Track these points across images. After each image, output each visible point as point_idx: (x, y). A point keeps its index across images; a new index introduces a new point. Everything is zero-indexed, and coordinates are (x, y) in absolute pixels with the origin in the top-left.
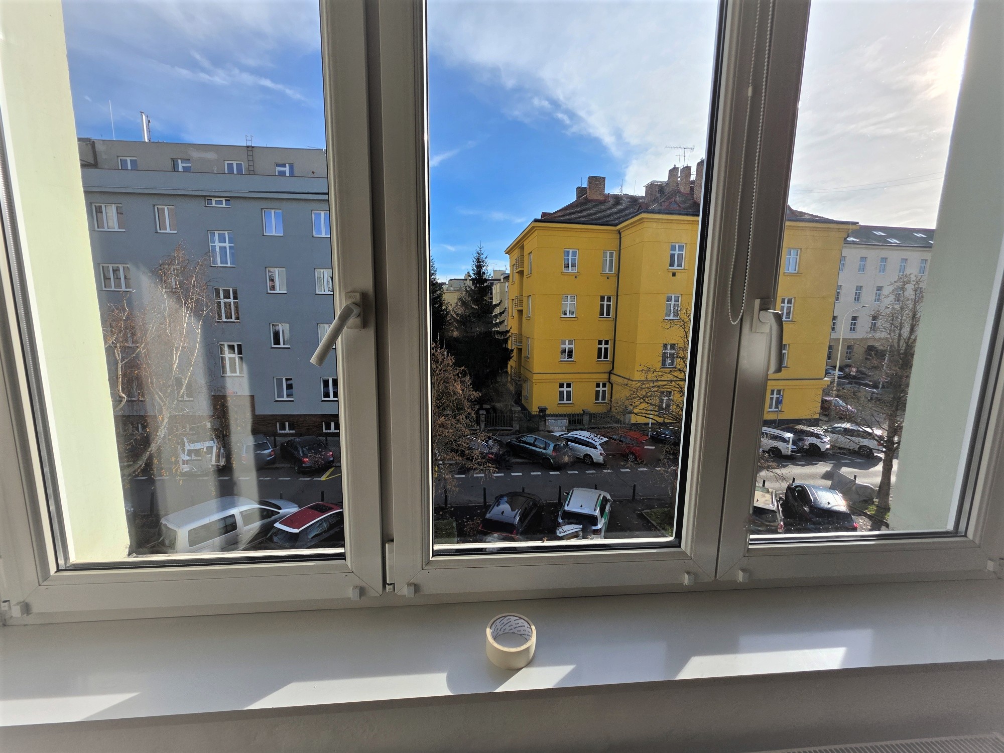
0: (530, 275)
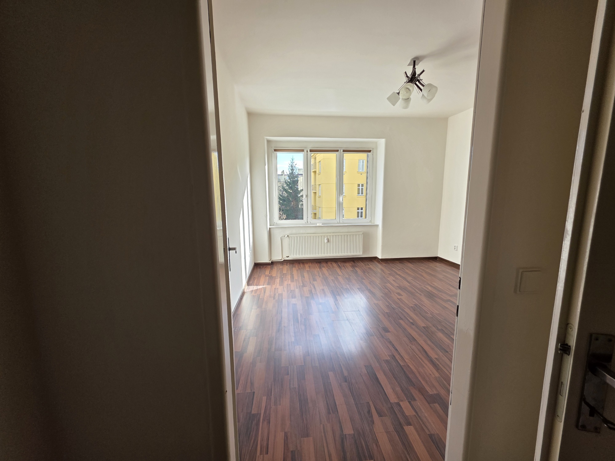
0: (320, 173)
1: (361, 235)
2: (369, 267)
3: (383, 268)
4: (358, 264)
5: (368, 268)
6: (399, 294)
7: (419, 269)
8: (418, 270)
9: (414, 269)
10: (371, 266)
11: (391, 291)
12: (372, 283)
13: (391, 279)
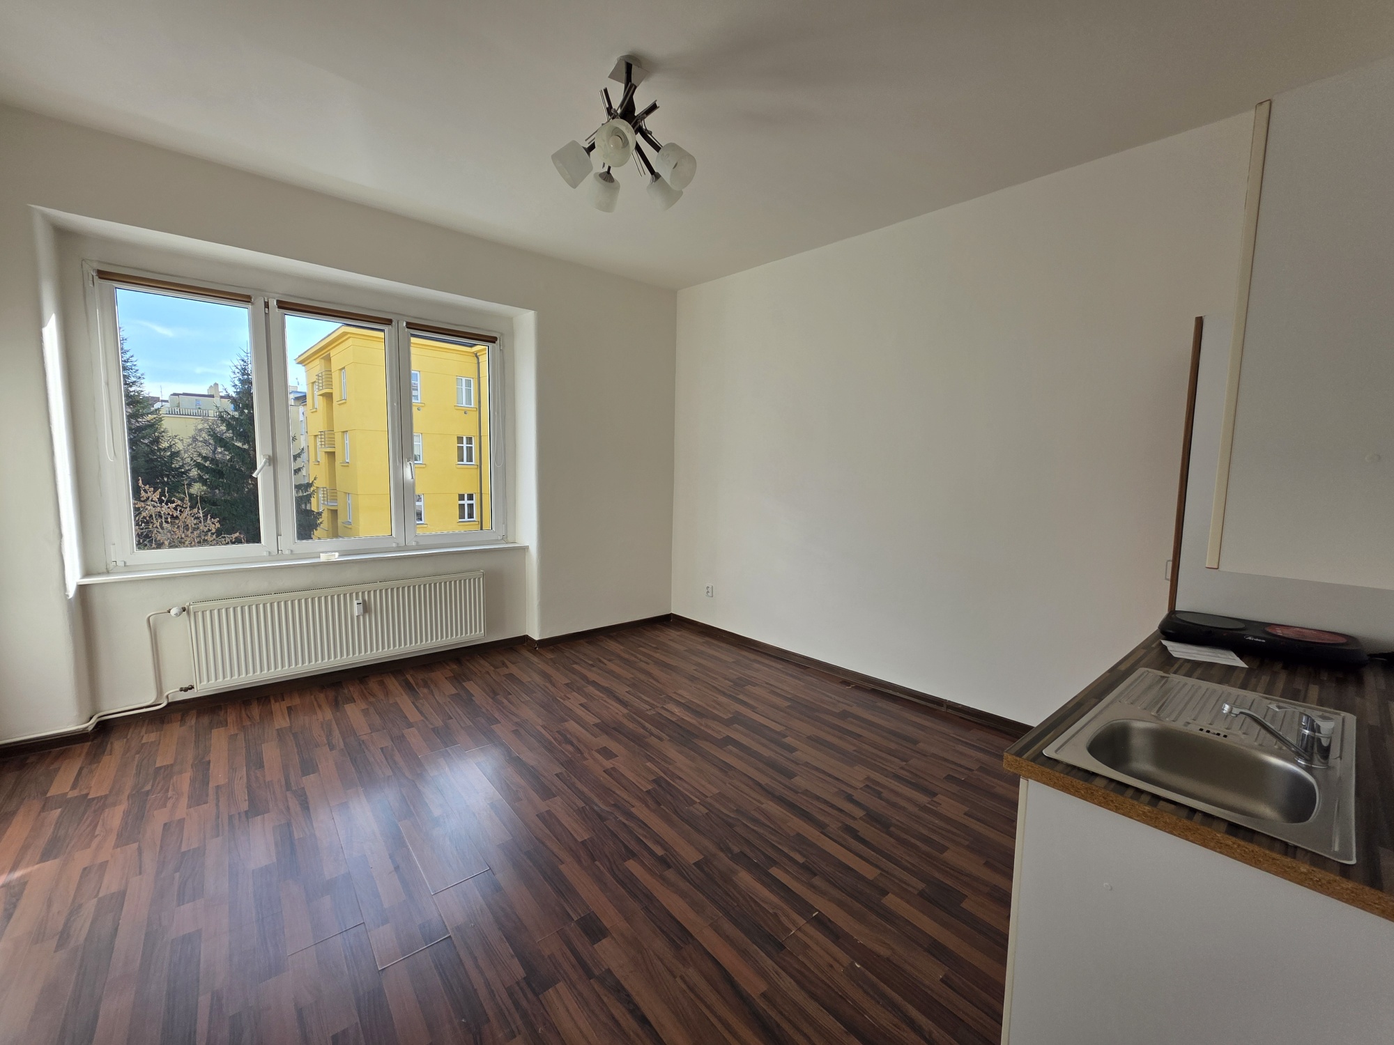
0: (344, 401)
1: (479, 579)
2: (506, 671)
3: (550, 670)
4: (472, 667)
5: (506, 676)
6: (607, 753)
7: (638, 655)
8: (636, 657)
9: (626, 656)
10: (514, 669)
11: (581, 747)
12: (522, 731)
13: (574, 702)
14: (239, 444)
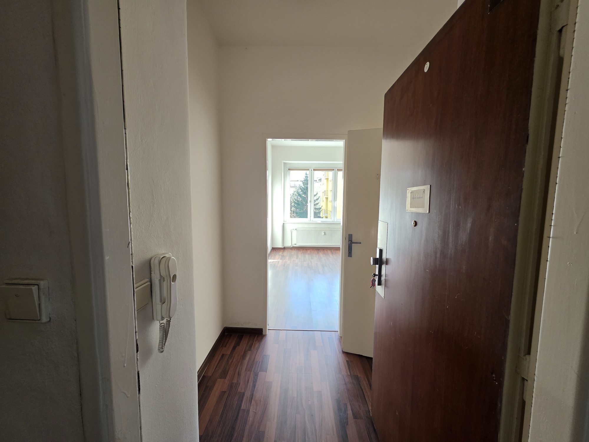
14: (303, 195)
